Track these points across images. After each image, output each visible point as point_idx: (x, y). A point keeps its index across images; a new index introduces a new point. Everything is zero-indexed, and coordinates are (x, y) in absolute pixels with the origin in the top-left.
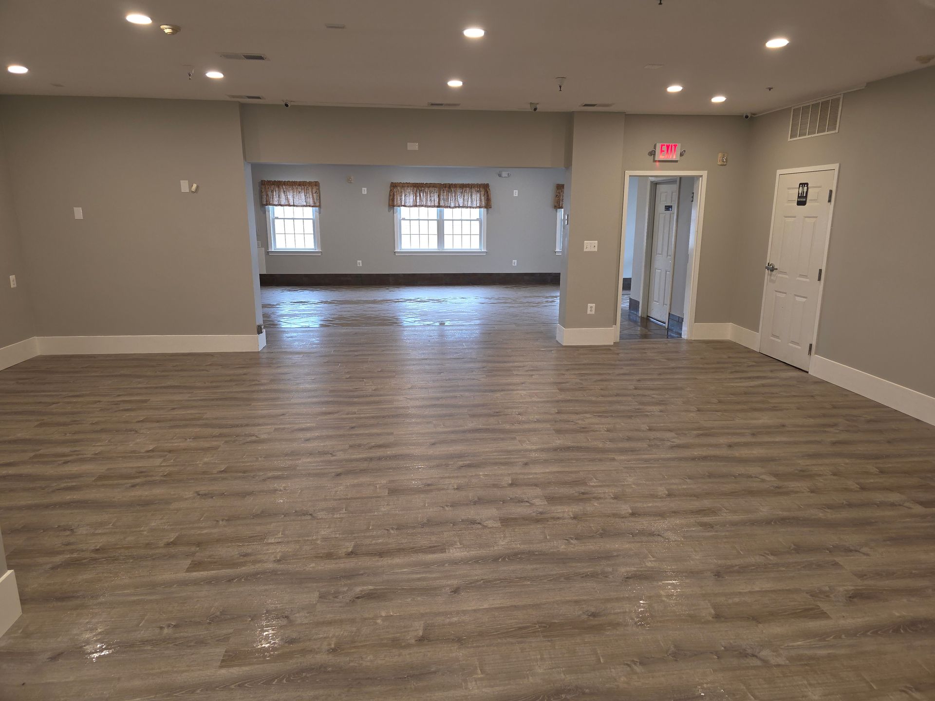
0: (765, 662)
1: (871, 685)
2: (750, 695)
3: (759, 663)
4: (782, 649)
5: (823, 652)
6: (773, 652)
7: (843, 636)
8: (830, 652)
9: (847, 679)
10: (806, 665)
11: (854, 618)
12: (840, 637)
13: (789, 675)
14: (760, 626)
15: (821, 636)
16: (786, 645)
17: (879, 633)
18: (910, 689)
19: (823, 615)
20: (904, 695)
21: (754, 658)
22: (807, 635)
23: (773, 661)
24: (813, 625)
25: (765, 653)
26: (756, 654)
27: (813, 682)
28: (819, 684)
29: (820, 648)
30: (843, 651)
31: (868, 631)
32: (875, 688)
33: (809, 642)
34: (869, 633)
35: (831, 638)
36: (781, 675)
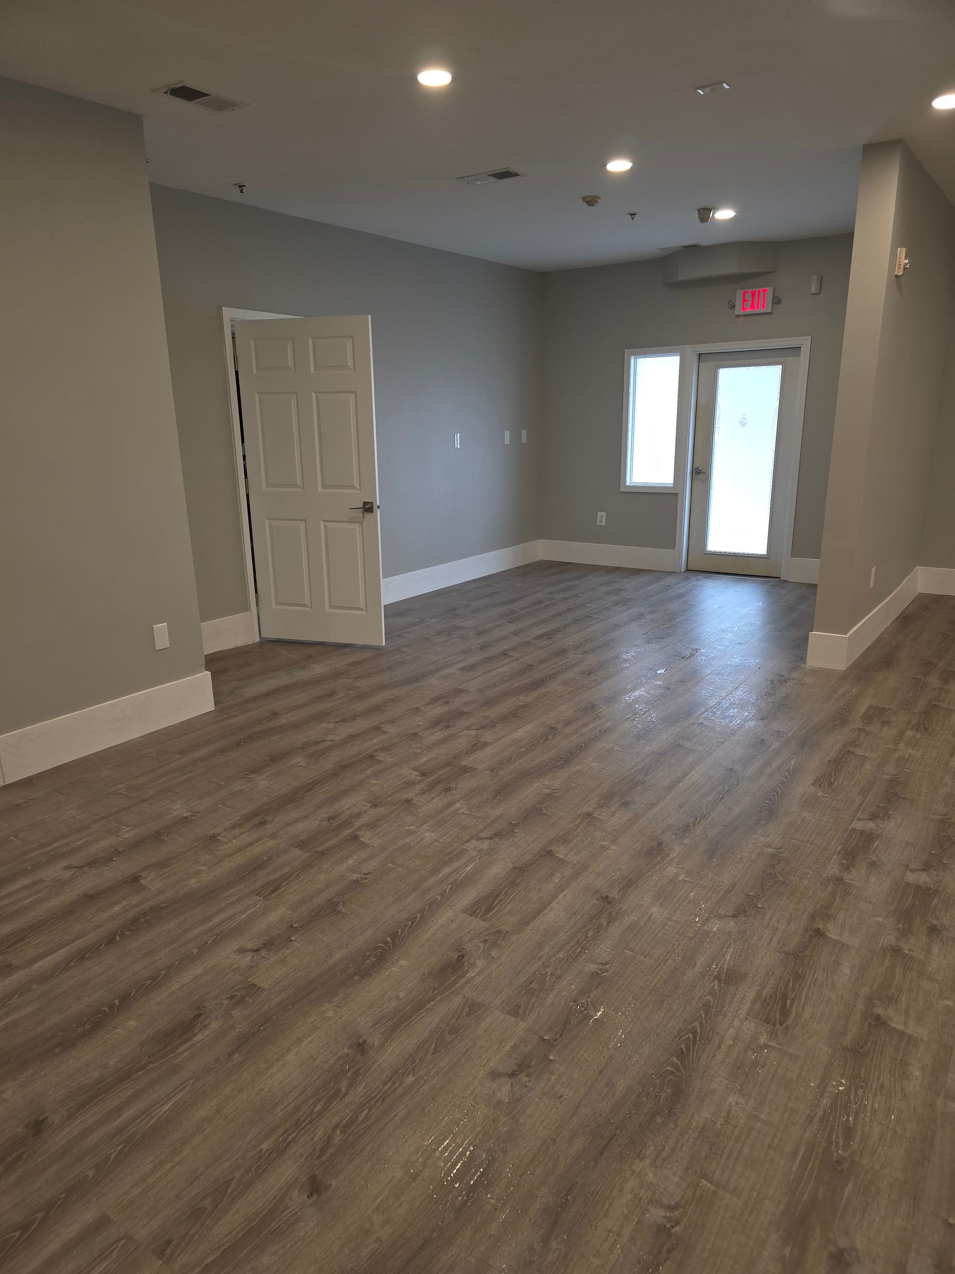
0: (479, 839)
1: (394, 865)
2: (468, 812)
3: (482, 835)
4: (477, 856)
5: (446, 871)
6: (480, 849)
7: (439, 897)
8: (441, 875)
9: (413, 859)
10: (450, 853)
11: (441, 927)
12: (440, 894)
13: (456, 839)
14: (511, 866)
15: (459, 886)
16: (477, 861)
17: (410, 922)
18: (363, 879)
19: (472, 910)
20: (366, 871)
21: (489, 837)
22: (468, 881)
23: (474, 843)
24: (471, 895)
25: (485, 845)
26: (491, 840)
27: (436, 844)
28: (432, 845)
29: (450, 874)
30: (431, 881)
31: (421, 918)
32: (390, 865)
33: (462, 873)
34: (419, 915)
35: (448, 890)
36: (460, 836)
